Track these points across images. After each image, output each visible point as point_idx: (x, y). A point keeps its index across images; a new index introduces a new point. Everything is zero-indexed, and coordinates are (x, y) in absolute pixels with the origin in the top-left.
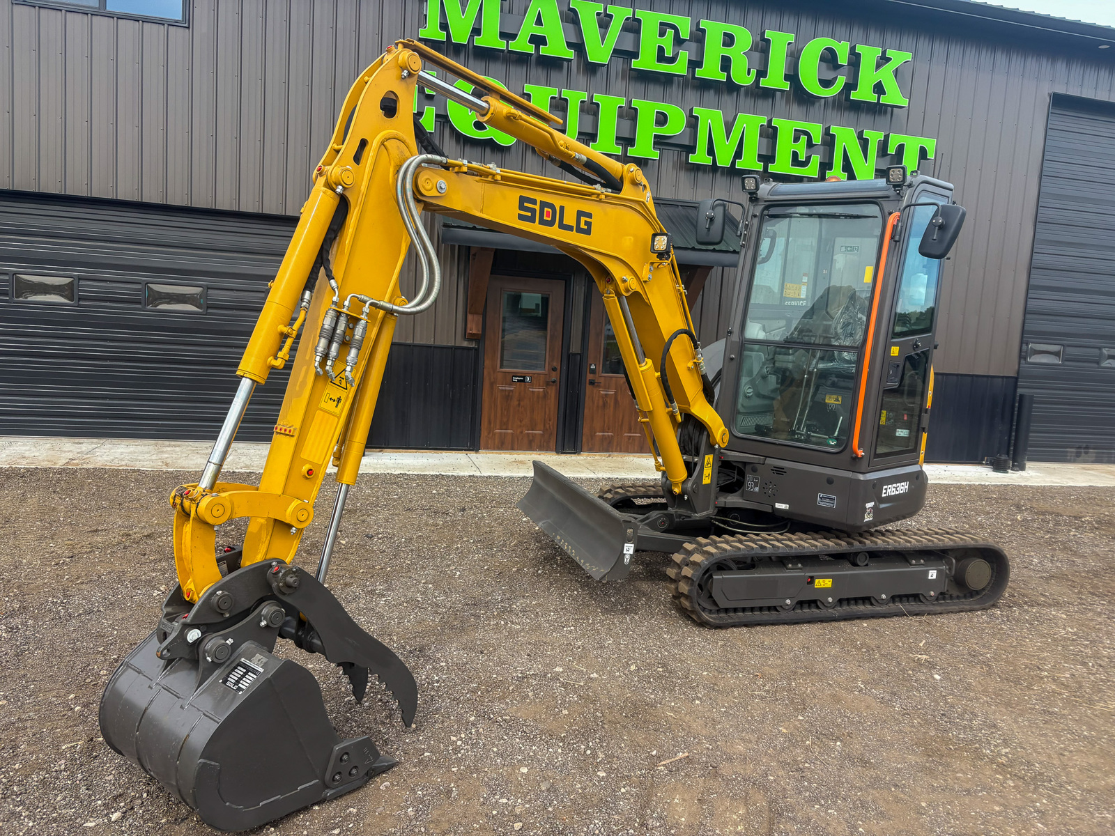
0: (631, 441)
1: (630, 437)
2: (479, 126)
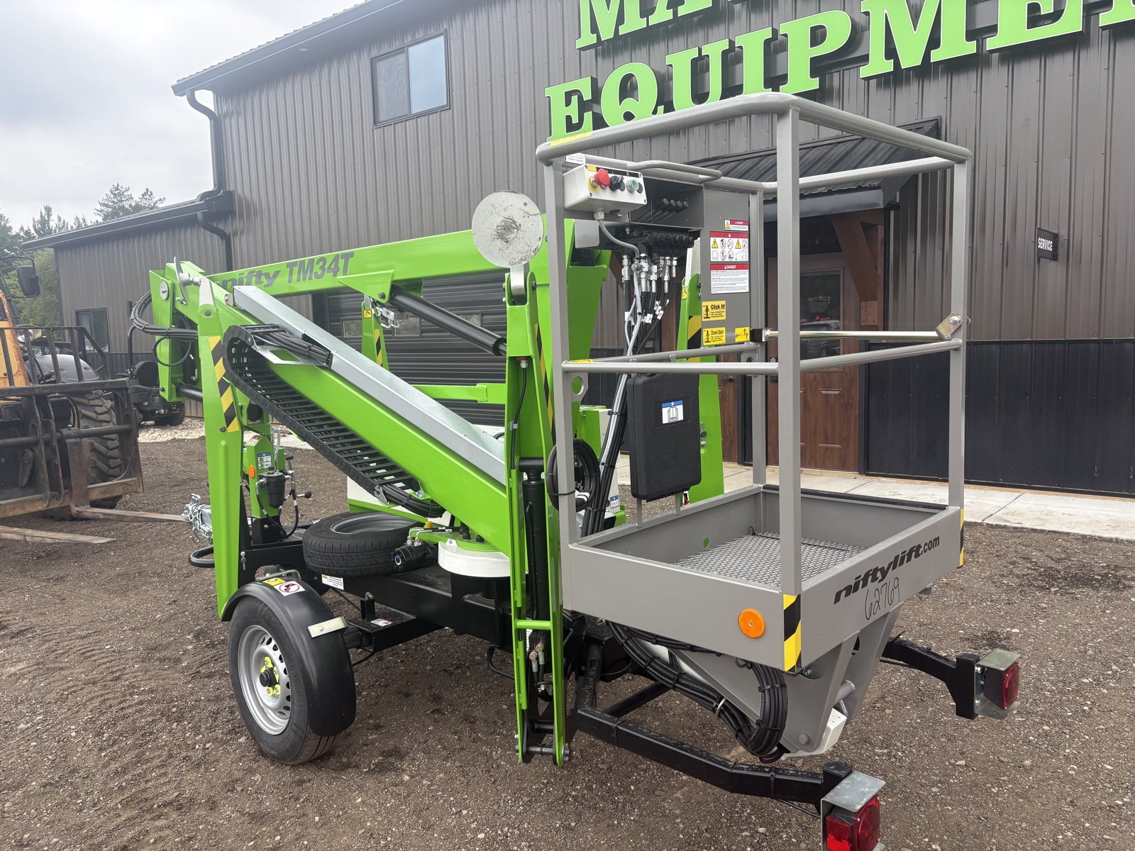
0: (829, 452)
1: (827, 448)
2: (629, 116)
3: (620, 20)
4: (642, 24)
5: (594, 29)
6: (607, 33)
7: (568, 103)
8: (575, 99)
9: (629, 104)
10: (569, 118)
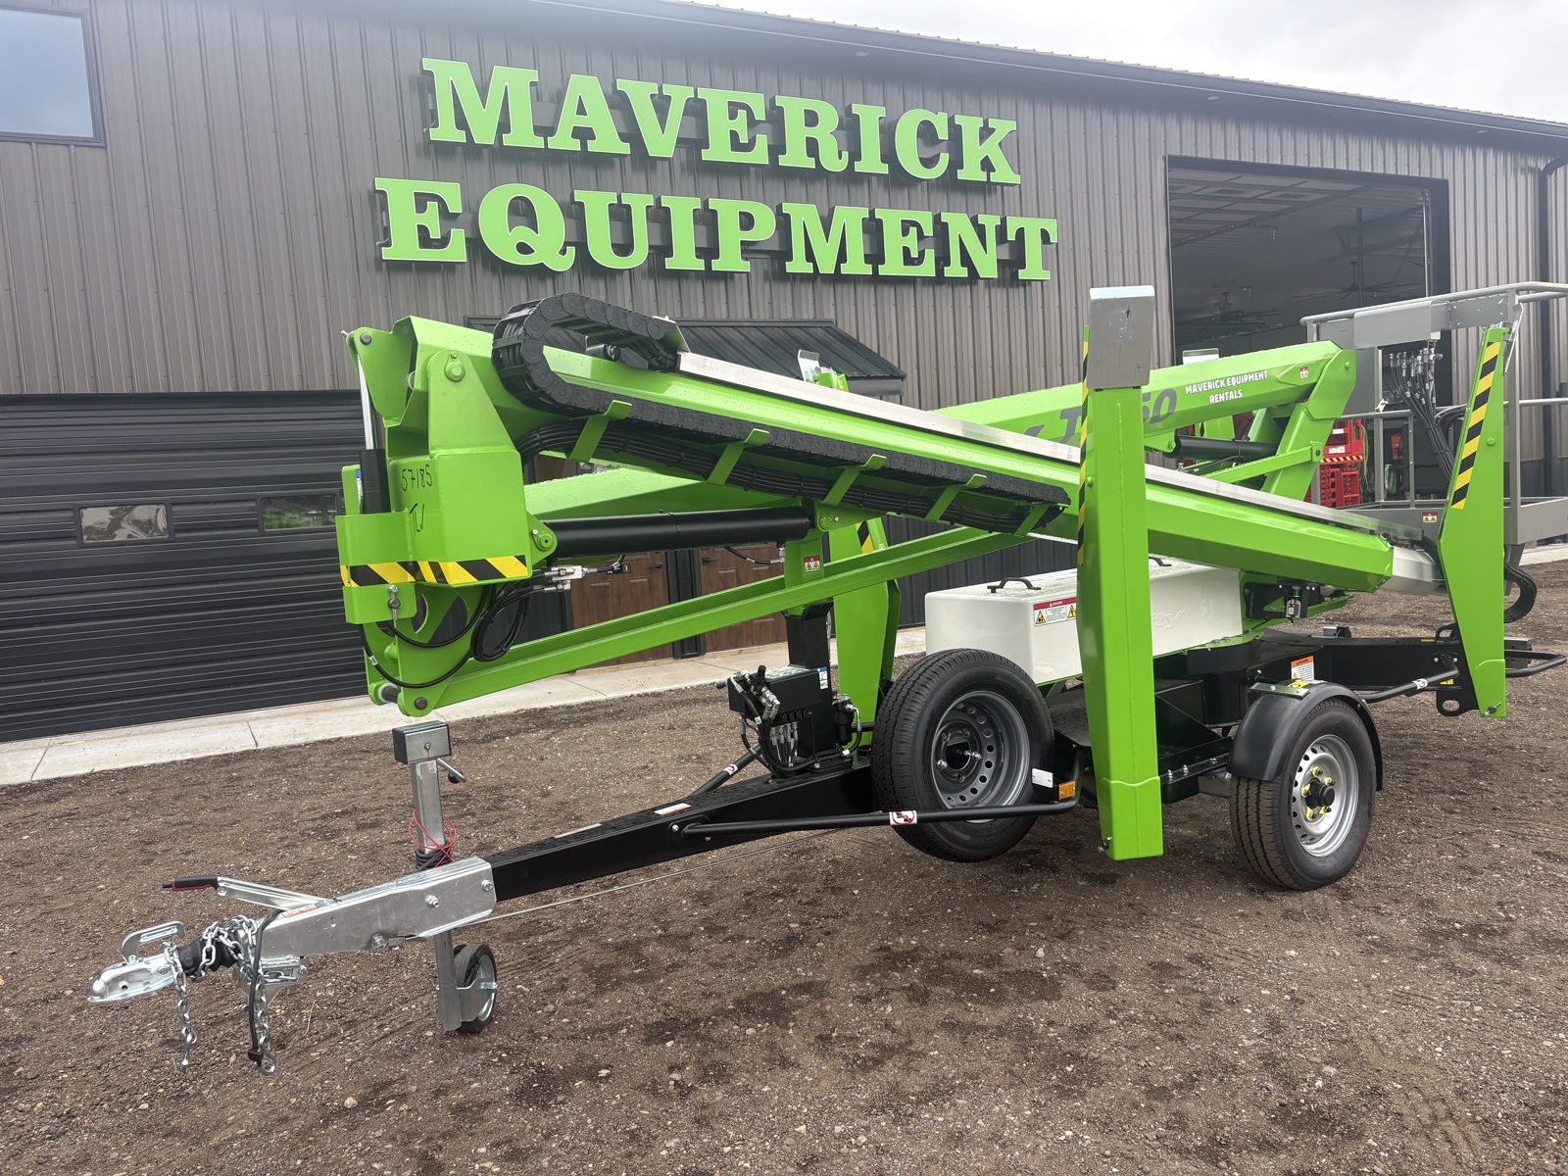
2: (524, 249)
3: (504, 127)
4: (538, 142)
5: (461, 123)
6: (484, 135)
7: (421, 207)
8: (433, 207)
9: (523, 234)
10: (423, 230)
